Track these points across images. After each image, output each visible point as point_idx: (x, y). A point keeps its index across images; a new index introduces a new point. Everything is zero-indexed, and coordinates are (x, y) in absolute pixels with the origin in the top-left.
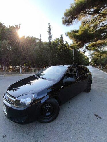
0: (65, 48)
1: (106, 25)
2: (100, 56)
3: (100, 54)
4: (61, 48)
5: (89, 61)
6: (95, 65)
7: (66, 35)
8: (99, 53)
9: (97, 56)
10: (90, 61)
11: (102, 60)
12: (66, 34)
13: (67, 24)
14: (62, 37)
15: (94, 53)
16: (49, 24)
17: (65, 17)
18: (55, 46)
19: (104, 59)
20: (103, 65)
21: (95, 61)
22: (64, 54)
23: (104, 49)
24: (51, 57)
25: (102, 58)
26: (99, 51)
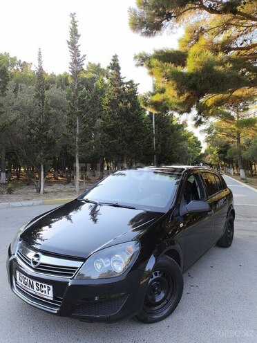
0: (129, 105)
1: (253, 46)
2: (235, 134)
3: (237, 129)
4: (113, 103)
5: (199, 151)
6: (222, 166)
7: (137, 61)
8: (232, 126)
9: (227, 136)
10: (203, 151)
11: (242, 147)
12: (136, 57)
13: (144, 30)
14: (115, 66)
15: (218, 124)
16: (73, 15)
17: (139, 10)
18: (95, 97)
19: (248, 145)
20: (247, 165)
21: (220, 152)
22: (124, 128)
23: (246, 113)
24: (80, 136)
25: (242, 141)
26: (232, 118)
